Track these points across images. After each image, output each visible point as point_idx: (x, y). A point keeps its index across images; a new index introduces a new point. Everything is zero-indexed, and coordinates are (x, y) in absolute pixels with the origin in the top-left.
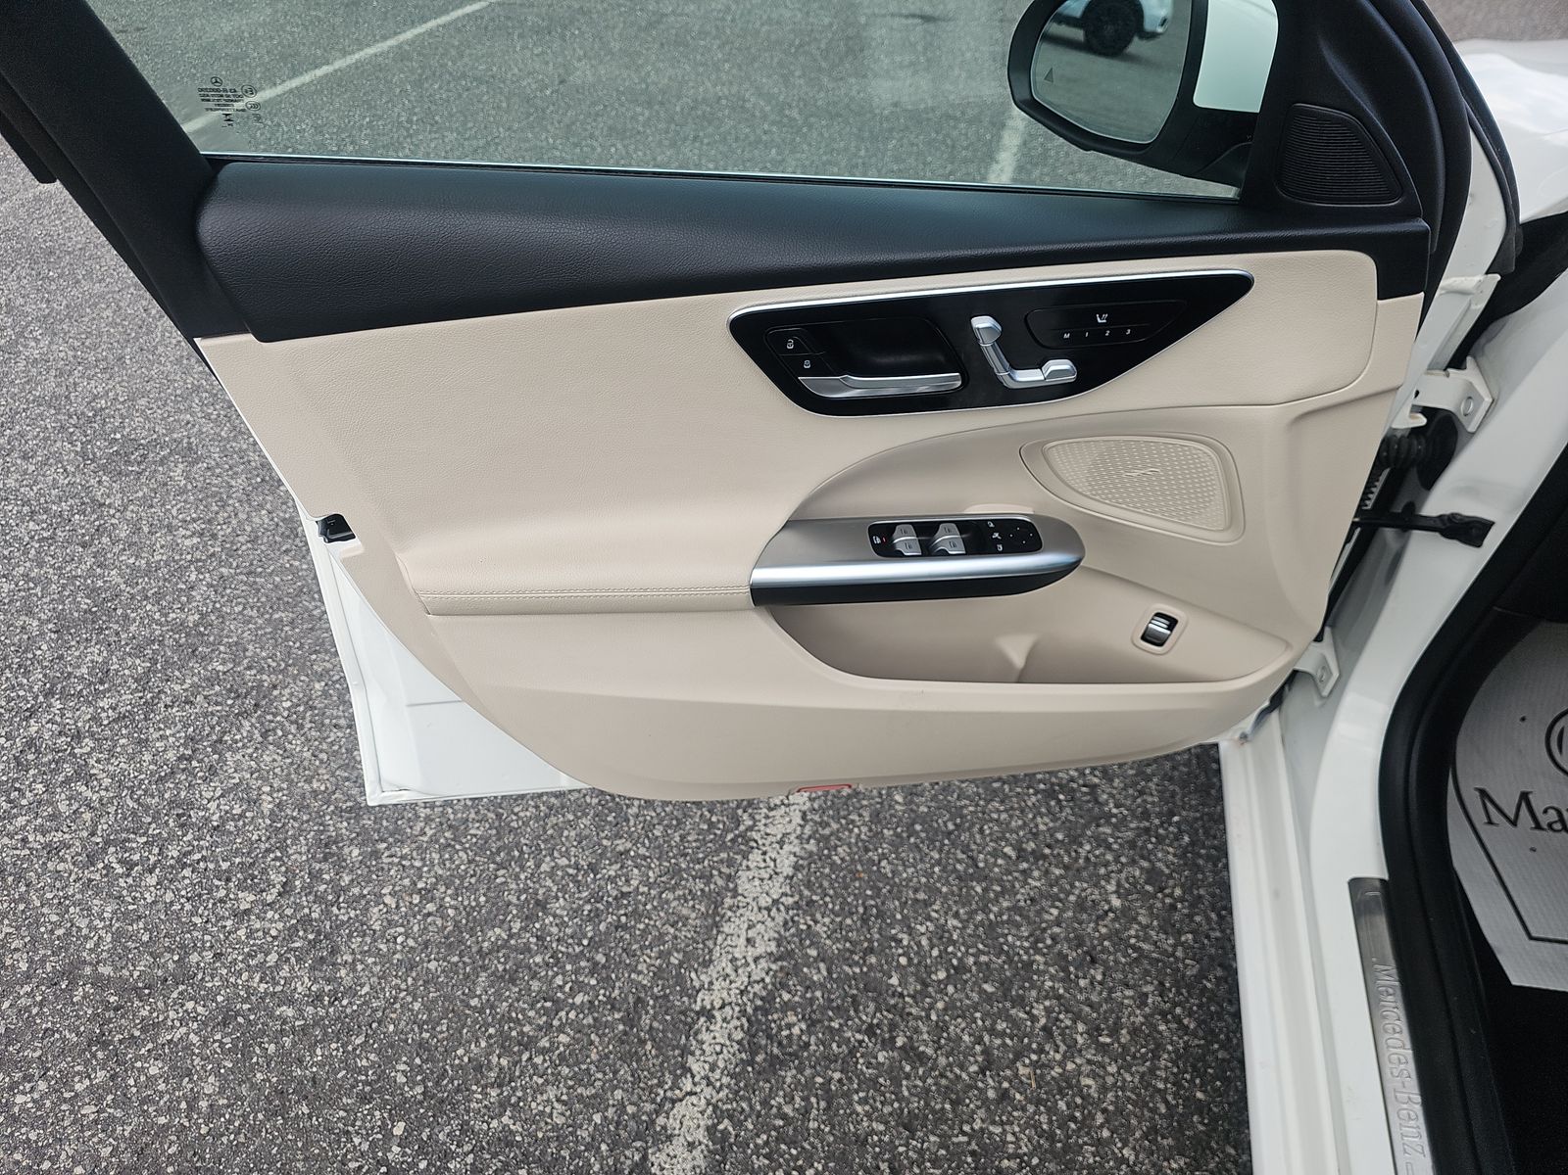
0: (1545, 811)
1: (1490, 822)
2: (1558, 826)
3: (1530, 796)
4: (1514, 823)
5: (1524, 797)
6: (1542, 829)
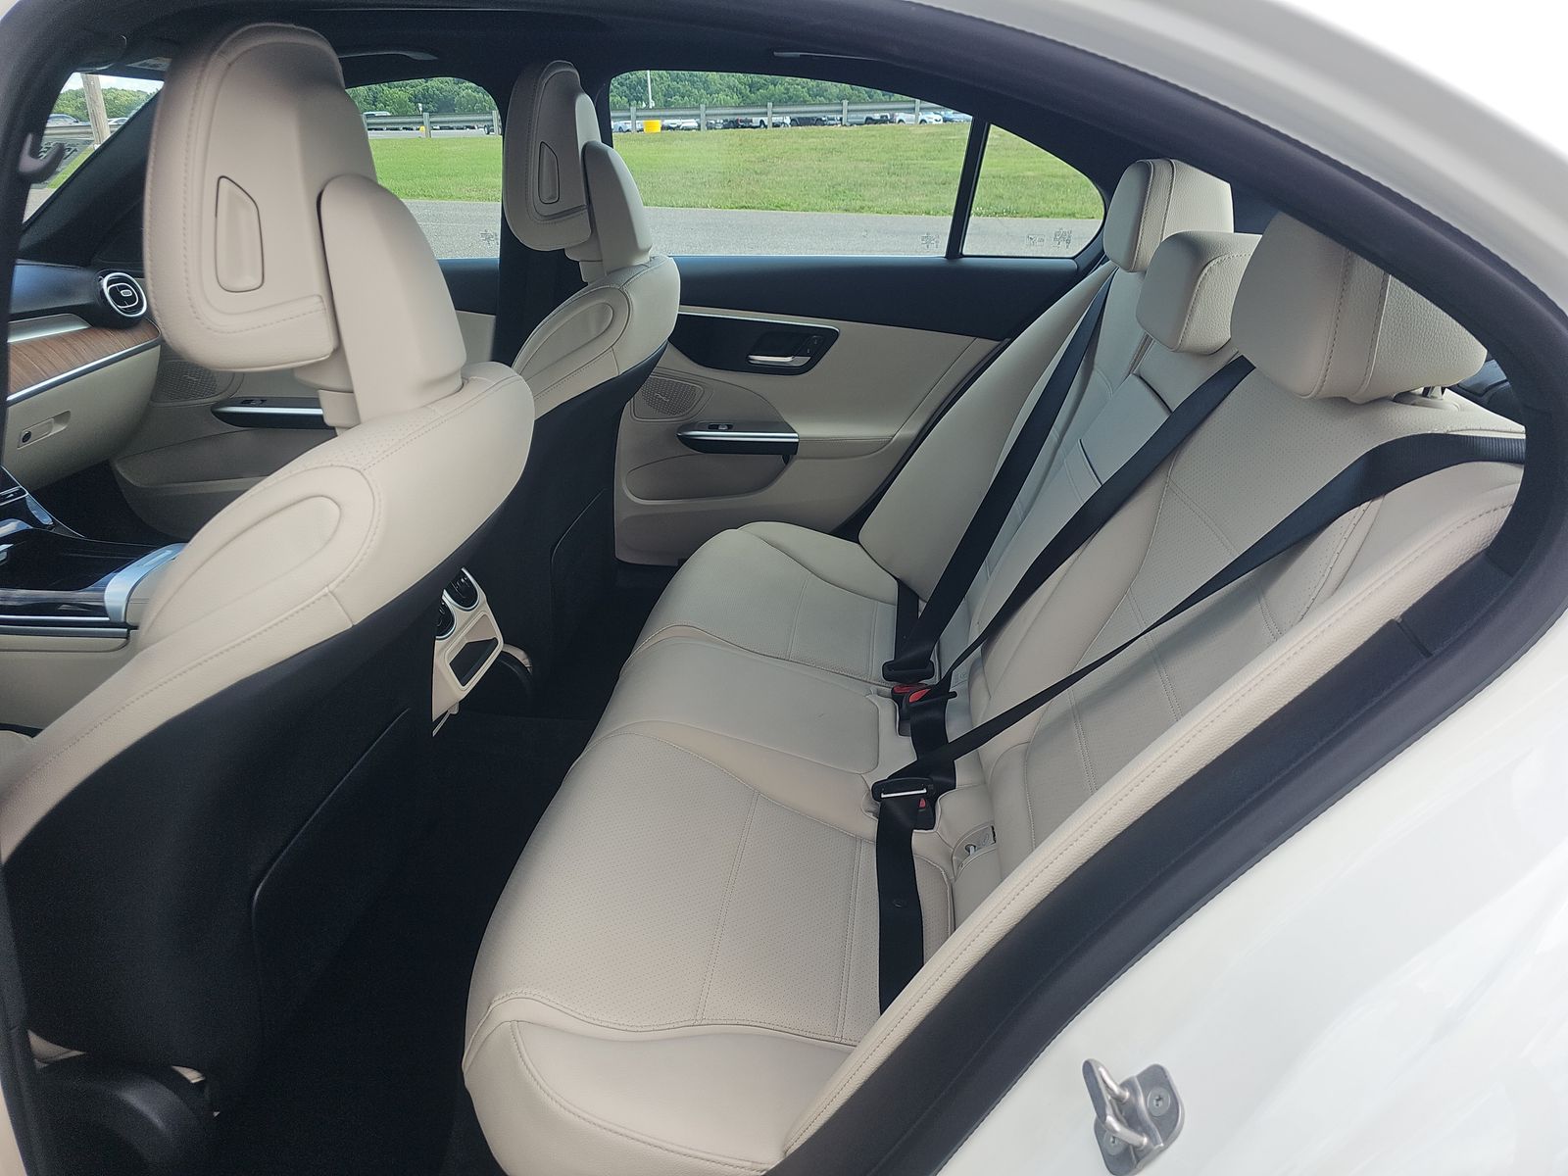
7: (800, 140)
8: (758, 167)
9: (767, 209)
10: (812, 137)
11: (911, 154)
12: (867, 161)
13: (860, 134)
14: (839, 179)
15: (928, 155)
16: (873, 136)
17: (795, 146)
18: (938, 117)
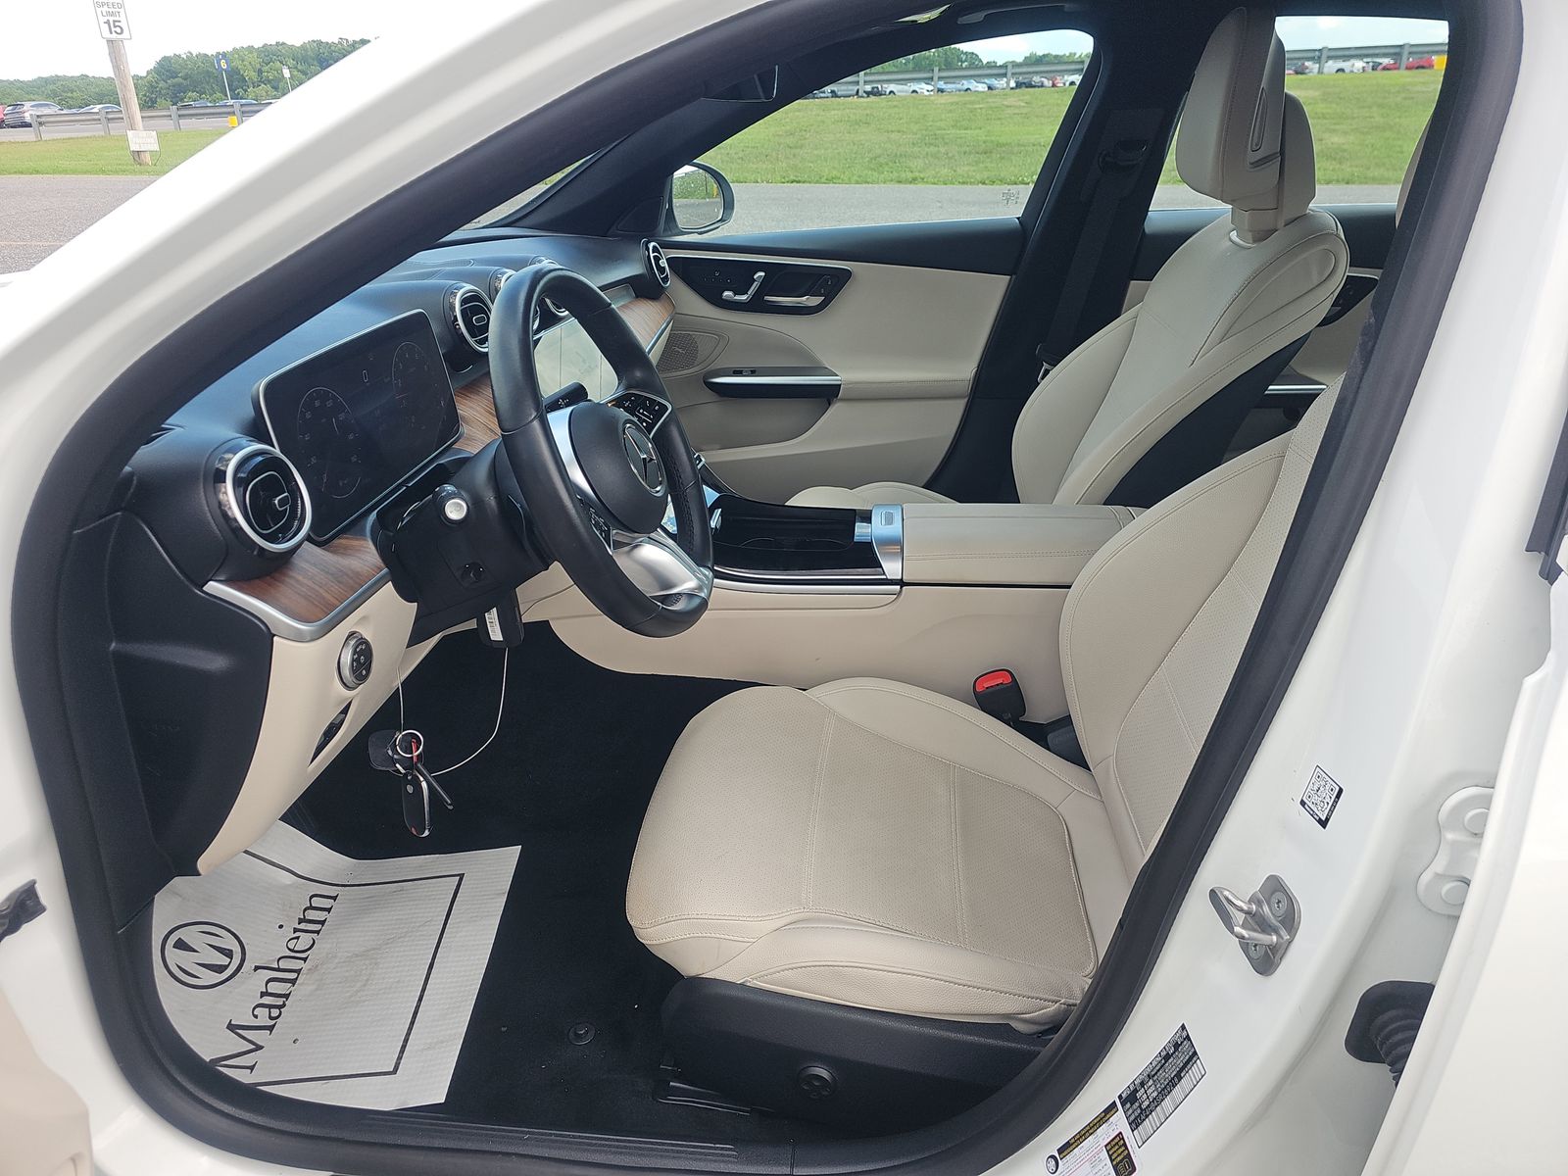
0: (256, 1017)
1: (252, 1068)
2: (275, 1012)
3: (233, 1022)
4: (259, 1048)
5: (231, 1027)
6: (274, 1025)
7: (822, 113)
8: (790, 141)
9: (817, 182)
10: (834, 109)
11: (942, 124)
12: (899, 132)
13: (882, 105)
14: (879, 151)
15: (958, 124)
16: (895, 106)
17: (819, 118)
18: (930, 88)
